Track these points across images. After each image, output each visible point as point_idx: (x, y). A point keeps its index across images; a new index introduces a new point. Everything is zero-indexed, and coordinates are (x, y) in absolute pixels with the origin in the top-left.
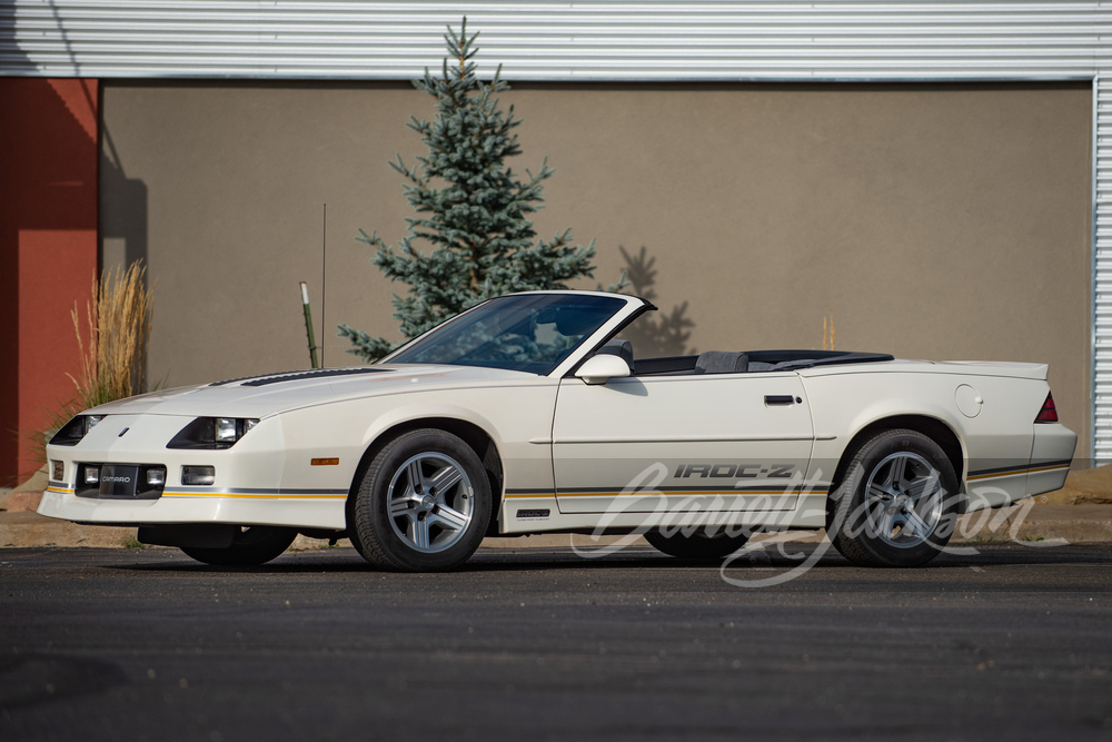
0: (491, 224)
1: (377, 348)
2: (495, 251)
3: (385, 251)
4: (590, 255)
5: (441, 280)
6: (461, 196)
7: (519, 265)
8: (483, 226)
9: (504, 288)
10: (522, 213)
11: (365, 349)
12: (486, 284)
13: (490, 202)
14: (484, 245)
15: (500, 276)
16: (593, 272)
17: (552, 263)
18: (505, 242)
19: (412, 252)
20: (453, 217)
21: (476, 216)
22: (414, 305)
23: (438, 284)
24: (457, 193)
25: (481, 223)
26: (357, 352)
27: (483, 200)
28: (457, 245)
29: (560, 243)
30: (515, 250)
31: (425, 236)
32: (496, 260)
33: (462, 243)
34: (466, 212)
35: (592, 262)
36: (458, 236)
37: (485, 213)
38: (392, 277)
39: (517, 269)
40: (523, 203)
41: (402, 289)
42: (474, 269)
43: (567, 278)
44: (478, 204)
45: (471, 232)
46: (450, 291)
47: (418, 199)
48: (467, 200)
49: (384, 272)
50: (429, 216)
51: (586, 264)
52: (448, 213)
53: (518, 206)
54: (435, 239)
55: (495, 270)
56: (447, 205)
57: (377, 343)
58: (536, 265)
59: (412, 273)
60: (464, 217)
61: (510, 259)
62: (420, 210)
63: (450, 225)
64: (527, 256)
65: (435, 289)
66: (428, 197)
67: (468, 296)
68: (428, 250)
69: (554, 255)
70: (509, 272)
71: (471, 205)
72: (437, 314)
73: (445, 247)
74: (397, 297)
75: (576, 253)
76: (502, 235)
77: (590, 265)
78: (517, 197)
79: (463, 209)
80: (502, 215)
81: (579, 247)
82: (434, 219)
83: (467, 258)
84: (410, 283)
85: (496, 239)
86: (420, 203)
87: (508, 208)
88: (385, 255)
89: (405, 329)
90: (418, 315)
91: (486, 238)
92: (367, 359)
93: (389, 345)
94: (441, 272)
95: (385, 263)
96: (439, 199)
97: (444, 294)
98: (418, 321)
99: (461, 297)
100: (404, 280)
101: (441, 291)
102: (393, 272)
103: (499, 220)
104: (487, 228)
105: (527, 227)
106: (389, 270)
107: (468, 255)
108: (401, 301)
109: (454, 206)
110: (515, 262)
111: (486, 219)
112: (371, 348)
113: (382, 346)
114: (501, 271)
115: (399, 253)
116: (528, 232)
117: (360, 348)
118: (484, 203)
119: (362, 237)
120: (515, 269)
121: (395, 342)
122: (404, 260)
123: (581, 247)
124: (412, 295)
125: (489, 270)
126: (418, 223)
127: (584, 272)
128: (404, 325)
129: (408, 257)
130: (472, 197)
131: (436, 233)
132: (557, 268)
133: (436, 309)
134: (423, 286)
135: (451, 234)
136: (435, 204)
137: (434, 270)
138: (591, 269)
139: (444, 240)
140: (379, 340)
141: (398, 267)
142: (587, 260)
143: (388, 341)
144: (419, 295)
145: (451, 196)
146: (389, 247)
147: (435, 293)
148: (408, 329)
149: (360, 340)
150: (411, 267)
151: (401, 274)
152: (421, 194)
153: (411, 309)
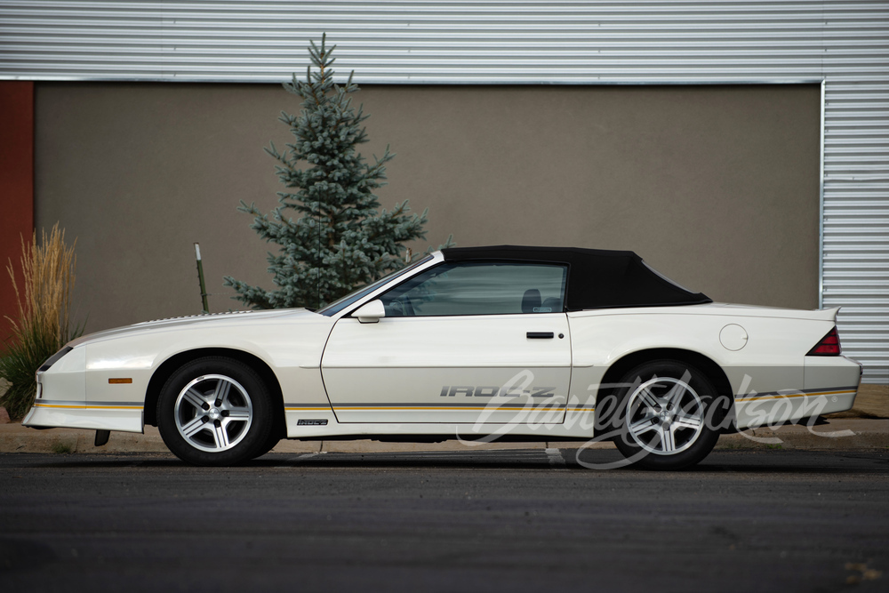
0: (345, 197)
1: (255, 295)
2: (349, 219)
3: (262, 219)
4: (423, 222)
5: (306, 240)
6: (322, 175)
7: (367, 230)
8: (339, 199)
9: (355, 247)
10: (369, 188)
11: (246, 296)
12: (342, 244)
13: (345, 180)
14: (340, 214)
15: (353, 238)
16: (425, 235)
17: (394, 228)
18: (356, 211)
19: (282, 219)
20: (314, 192)
21: (333, 191)
22: (285, 261)
23: (303, 245)
24: (319, 173)
25: (337, 197)
26: (239, 298)
27: (339, 178)
28: (319, 214)
29: (400, 212)
30: (364, 218)
31: (294, 206)
32: (349, 227)
33: (322, 212)
34: (325, 188)
35: (425, 228)
36: (320, 207)
37: (341, 189)
38: (267, 239)
39: (366, 233)
40: (371, 181)
41: (275, 248)
42: (332, 232)
43: (404, 240)
44: (334, 182)
45: (329, 203)
46: (313, 250)
47: (288, 178)
48: (326, 178)
49: (260, 235)
50: (297, 190)
51: (420, 228)
52: (311, 188)
53: (366, 183)
54: (301, 209)
55: (350, 234)
56: (311, 182)
57: (255, 291)
58: (381, 230)
59: (283, 236)
60: (324, 192)
61: (360, 225)
62: (291, 186)
63: (312, 198)
64: (374, 222)
65: (301, 248)
66: (295, 176)
67: (327, 254)
68: (296, 218)
69: (396, 222)
70: (359, 235)
71: (329, 182)
72: (303, 269)
73: (309, 216)
74: (271, 256)
75: (412, 220)
76: (354, 206)
77: (423, 230)
78: (366, 176)
79: (324, 185)
80: (355, 190)
81: (415, 215)
82: (300, 193)
83: (326, 224)
84: (282, 244)
85: (349, 209)
86: (289, 181)
87: (359, 184)
88: (261, 221)
89: (277, 280)
90: (287, 268)
91: (341, 208)
92: (247, 303)
93: (264, 293)
94: (306, 235)
95: (262, 228)
96: (304, 179)
97: (308, 252)
98: (288, 273)
99: (322, 255)
100: (276, 241)
101: (306, 250)
102: (268, 235)
103: (352, 194)
104: (342, 200)
105: (374, 200)
106: (265, 233)
107: (327, 222)
108: (274, 258)
109: (316, 183)
110: (364, 227)
111: (341, 193)
112: (250, 294)
113: (259, 293)
114: (353, 234)
115: (273, 220)
116: (373, 204)
117: (242, 295)
118: (339, 181)
119: (243, 208)
120: (362, 234)
121: (270, 291)
122: (277, 226)
123: (415, 217)
124: (283, 253)
125: (344, 233)
126: (287, 196)
127: (418, 235)
128: (276, 277)
129: (279, 223)
130: (330, 176)
131: (302, 204)
132: (397, 232)
133: (302, 265)
134: (292, 246)
135: (314, 205)
136: (301, 181)
137: (301, 234)
138: (423, 233)
139: (308, 210)
140: (256, 288)
141: (272, 231)
142: (421, 226)
143: (264, 290)
144: (288, 253)
145: (313, 175)
146: (265, 216)
147: (301, 251)
148: (280, 280)
149: (242, 289)
150: (282, 231)
151: (274, 237)
152: (290, 173)
153: (282, 264)
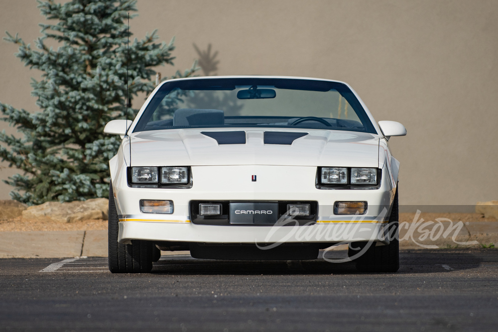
0: (100, 28)
1: (20, 117)
2: (104, 47)
3: (25, 48)
4: (171, 49)
5: (66, 67)
6: (79, 8)
7: (121, 56)
8: (95, 29)
9: (110, 72)
10: (122, 19)
11: (12, 117)
12: (98, 70)
13: (99, 12)
14: (96, 42)
15: (107, 64)
16: (173, 61)
17: (144, 55)
18: (111, 40)
19: (44, 48)
20: (73, 22)
21: (89, 22)
22: (46, 85)
23: (63, 71)
24: (76, 6)
25: (94, 27)
26: (5, 119)
27: (95, 11)
28: (76, 43)
29: (150, 40)
30: (117, 46)
31: (54, 36)
32: (104, 53)
33: (80, 41)
34: (82, 19)
35: (173, 54)
36: (77, 36)
37: (96, 20)
38: (30, 66)
39: (120, 59)
40: (123, 12)
41: (38, 74)
42: (88, 59)
43: (155, 65)
44: (90, 14)
45: (86, 33)
46: (72, 76)
47: (48, 10)
48: (83, 11)
49: (25, 62)
50: (56, 22)
51: (168, 55)
52: (70, 20)
53: (119, 15)
54: (61, 38)
55: (104, 60)
56: (69, 14)
57: (20, 112)
58: (133, 56)
59: (44, 63)
60: (81, 23)
61: (114, 52)
62: (50, 18)
63: (71, 28)
64: (126, 50)
65: (61, 74)
66: (55, 9)
67: (85, 79)
68: (56, 47)
69: (146, 49)
70: (114, 61)
71: (86, 14)
72: (63, 92)
73: (68, 44)
74: (34, 80)
75: (161, 47)
76: (108, 35)
77: (171, 56)
78: (119, 8)
79: (81, 17)
80: (108, 21)
81: (163, 43)
82: (59, 24)
83: (84, 52)
84: (43, 70)
85: (104, 38)
86: (50, 13)
87: (113, 16)
88: (25, 50)
89: (40, 103)
90: (49, 92)
91: (97, 37)
92: (13, 124)
93: (28, 114)
94: (65, 62)
95: (25, 56)
96: (63, 10)
97: (68, 78)
98: (49, 97)
99: (80, 79)
100: (38, 68)
101: (65, 76)
102: (31, 62)
103: (106, 25)
104: (97, 30)
105: (126, 30)
106: (28, 61)
107: (84, 50)
108: (37, 83)
109: (74, 15)
110: (118, 55)
111: (97, 24)
112: (15, 116)
113: (23, 115)
114: (108, 61)
115: (35, 49)
116: (127, 33)
117: (8, 117)
118: (95, 13)
119: (8, 38)
120: (118, 59)
121: (33, 112)
122: (39, 54)
123: (164, 43)
124: (45, 79)
125: (100, 60)
126: (48, 27)
127: (167, 61)
128: (39, 100)
129: (41, 51)
130: (87, 9)
131: (61, 34)
132: (148, 58)
133: (62, 89)
134: (52, 72)
135: (72, 35)
136: (60, 14)
137: (60, 61)
138: (172, 59)
139: (67, 39)
140: (21, 111)
141: (34, 58)
142: (169, 52)
143: (28, 111)
144: (49, 78)
145: (71, 8)
146: (28, 45)
147: (61, 77)
148: (42, 102)
149: (8, 111)
150: (44, 59)
151: (37, 64)
152: (50, 7)
153: (44, 88)
